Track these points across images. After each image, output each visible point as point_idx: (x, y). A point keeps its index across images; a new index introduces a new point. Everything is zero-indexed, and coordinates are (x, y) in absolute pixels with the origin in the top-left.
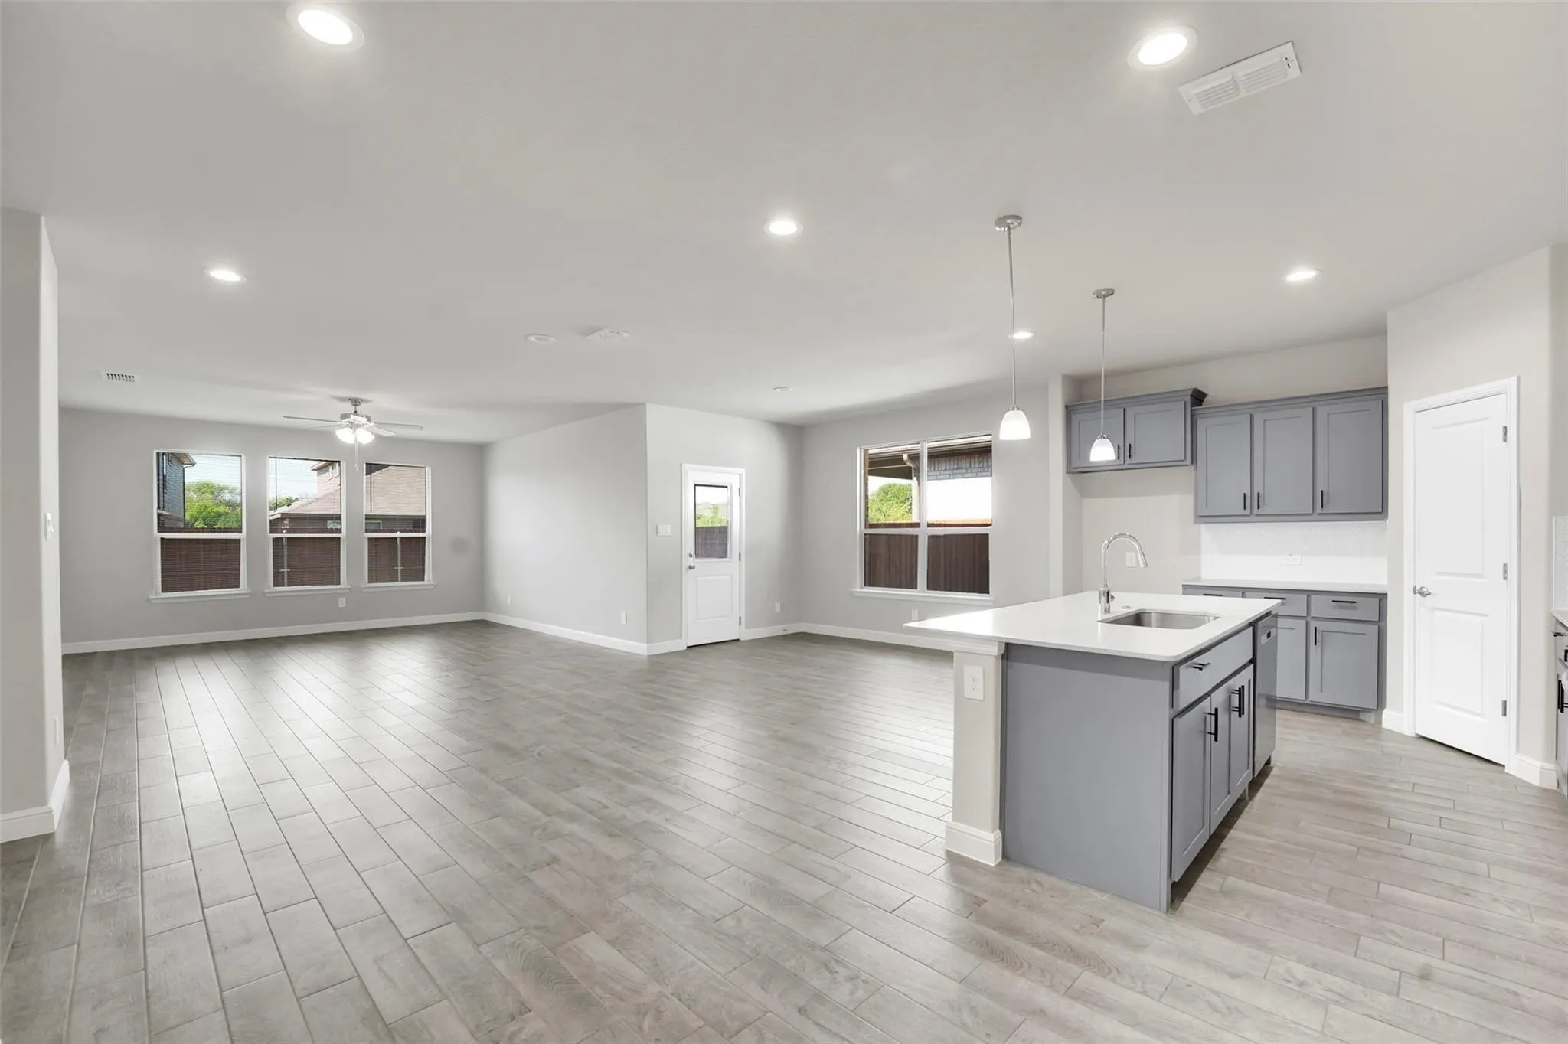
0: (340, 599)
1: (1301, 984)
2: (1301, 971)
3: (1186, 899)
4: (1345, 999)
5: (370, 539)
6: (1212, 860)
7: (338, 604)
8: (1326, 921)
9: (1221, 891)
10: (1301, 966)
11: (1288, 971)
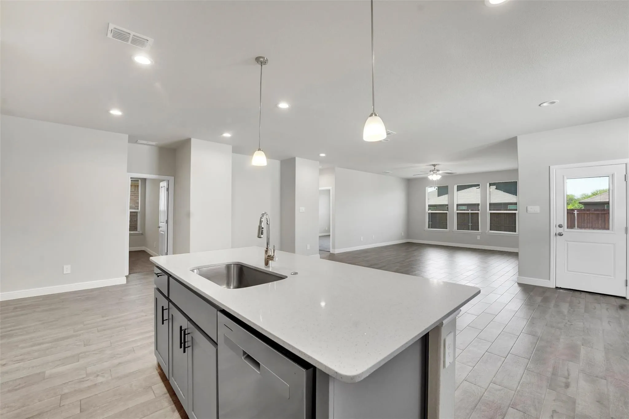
0: (478, 236)
1: (98, 376)
2: (100, 379)
3: (158, 374)
4: (81, 381)
5: (491, 213)
6: (171, 399)
7: (477, 238)
8: (98, 407)
9: (150, 387)
10: (101, 381)
11: (104, 377)
